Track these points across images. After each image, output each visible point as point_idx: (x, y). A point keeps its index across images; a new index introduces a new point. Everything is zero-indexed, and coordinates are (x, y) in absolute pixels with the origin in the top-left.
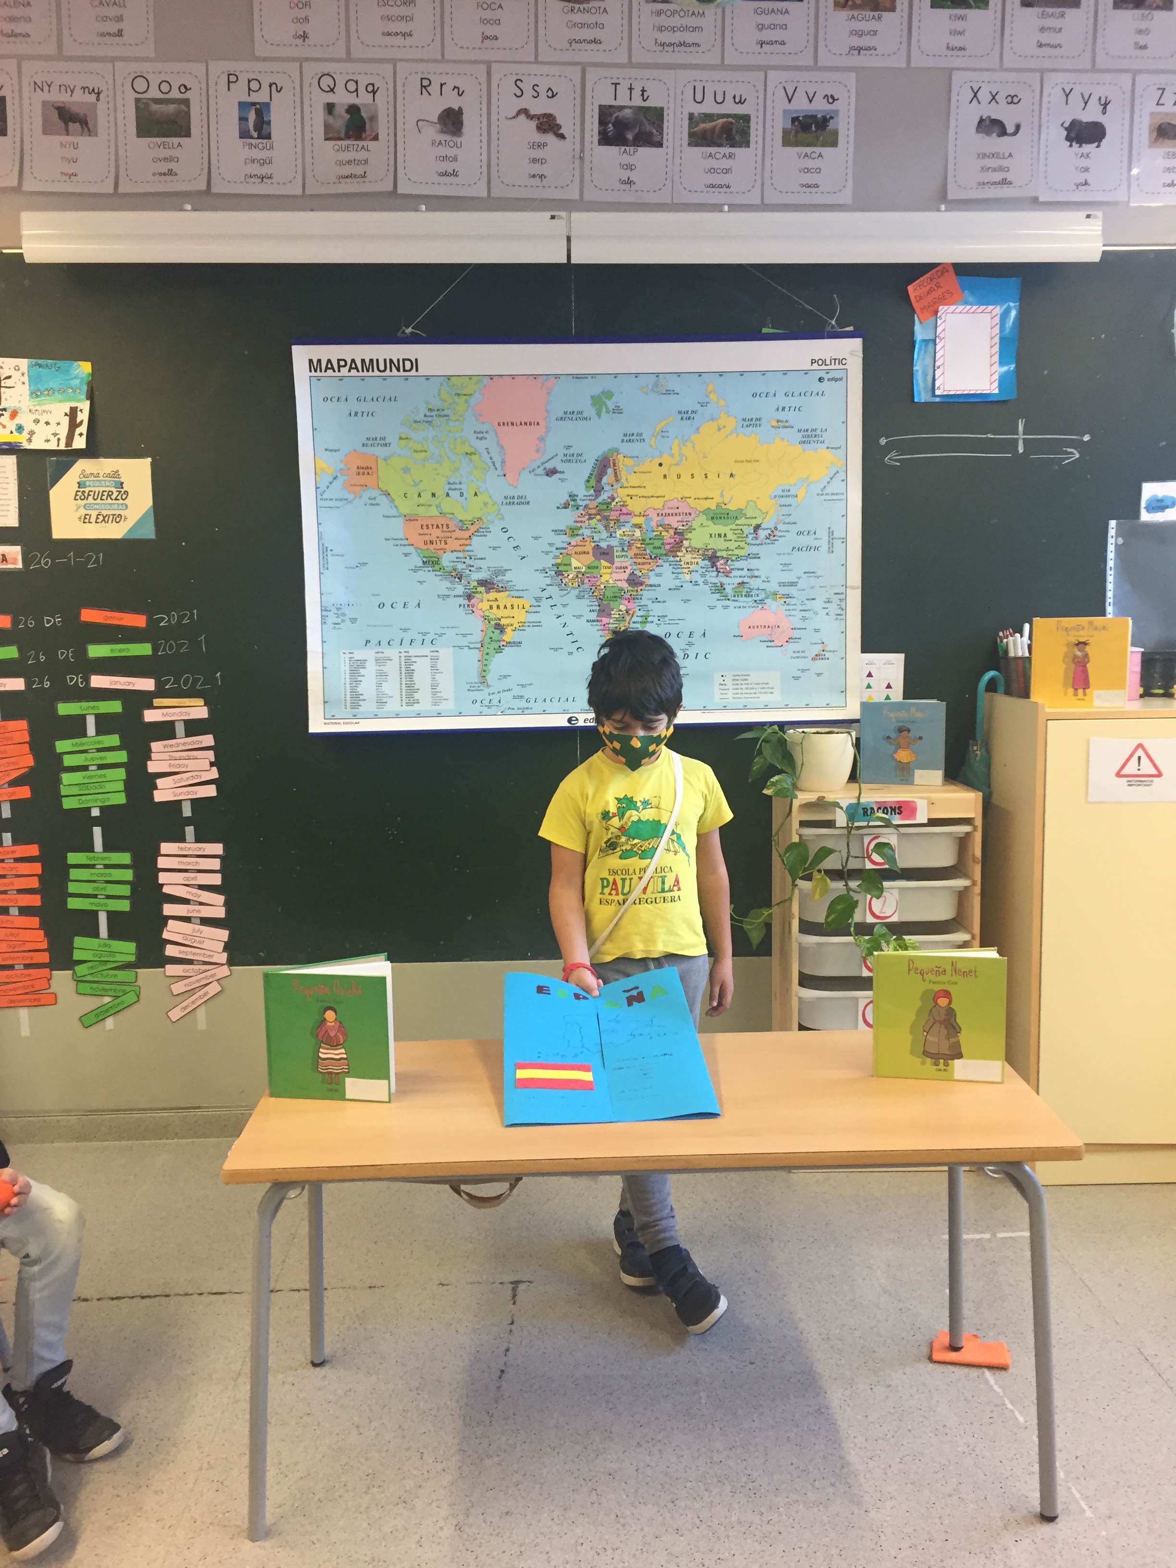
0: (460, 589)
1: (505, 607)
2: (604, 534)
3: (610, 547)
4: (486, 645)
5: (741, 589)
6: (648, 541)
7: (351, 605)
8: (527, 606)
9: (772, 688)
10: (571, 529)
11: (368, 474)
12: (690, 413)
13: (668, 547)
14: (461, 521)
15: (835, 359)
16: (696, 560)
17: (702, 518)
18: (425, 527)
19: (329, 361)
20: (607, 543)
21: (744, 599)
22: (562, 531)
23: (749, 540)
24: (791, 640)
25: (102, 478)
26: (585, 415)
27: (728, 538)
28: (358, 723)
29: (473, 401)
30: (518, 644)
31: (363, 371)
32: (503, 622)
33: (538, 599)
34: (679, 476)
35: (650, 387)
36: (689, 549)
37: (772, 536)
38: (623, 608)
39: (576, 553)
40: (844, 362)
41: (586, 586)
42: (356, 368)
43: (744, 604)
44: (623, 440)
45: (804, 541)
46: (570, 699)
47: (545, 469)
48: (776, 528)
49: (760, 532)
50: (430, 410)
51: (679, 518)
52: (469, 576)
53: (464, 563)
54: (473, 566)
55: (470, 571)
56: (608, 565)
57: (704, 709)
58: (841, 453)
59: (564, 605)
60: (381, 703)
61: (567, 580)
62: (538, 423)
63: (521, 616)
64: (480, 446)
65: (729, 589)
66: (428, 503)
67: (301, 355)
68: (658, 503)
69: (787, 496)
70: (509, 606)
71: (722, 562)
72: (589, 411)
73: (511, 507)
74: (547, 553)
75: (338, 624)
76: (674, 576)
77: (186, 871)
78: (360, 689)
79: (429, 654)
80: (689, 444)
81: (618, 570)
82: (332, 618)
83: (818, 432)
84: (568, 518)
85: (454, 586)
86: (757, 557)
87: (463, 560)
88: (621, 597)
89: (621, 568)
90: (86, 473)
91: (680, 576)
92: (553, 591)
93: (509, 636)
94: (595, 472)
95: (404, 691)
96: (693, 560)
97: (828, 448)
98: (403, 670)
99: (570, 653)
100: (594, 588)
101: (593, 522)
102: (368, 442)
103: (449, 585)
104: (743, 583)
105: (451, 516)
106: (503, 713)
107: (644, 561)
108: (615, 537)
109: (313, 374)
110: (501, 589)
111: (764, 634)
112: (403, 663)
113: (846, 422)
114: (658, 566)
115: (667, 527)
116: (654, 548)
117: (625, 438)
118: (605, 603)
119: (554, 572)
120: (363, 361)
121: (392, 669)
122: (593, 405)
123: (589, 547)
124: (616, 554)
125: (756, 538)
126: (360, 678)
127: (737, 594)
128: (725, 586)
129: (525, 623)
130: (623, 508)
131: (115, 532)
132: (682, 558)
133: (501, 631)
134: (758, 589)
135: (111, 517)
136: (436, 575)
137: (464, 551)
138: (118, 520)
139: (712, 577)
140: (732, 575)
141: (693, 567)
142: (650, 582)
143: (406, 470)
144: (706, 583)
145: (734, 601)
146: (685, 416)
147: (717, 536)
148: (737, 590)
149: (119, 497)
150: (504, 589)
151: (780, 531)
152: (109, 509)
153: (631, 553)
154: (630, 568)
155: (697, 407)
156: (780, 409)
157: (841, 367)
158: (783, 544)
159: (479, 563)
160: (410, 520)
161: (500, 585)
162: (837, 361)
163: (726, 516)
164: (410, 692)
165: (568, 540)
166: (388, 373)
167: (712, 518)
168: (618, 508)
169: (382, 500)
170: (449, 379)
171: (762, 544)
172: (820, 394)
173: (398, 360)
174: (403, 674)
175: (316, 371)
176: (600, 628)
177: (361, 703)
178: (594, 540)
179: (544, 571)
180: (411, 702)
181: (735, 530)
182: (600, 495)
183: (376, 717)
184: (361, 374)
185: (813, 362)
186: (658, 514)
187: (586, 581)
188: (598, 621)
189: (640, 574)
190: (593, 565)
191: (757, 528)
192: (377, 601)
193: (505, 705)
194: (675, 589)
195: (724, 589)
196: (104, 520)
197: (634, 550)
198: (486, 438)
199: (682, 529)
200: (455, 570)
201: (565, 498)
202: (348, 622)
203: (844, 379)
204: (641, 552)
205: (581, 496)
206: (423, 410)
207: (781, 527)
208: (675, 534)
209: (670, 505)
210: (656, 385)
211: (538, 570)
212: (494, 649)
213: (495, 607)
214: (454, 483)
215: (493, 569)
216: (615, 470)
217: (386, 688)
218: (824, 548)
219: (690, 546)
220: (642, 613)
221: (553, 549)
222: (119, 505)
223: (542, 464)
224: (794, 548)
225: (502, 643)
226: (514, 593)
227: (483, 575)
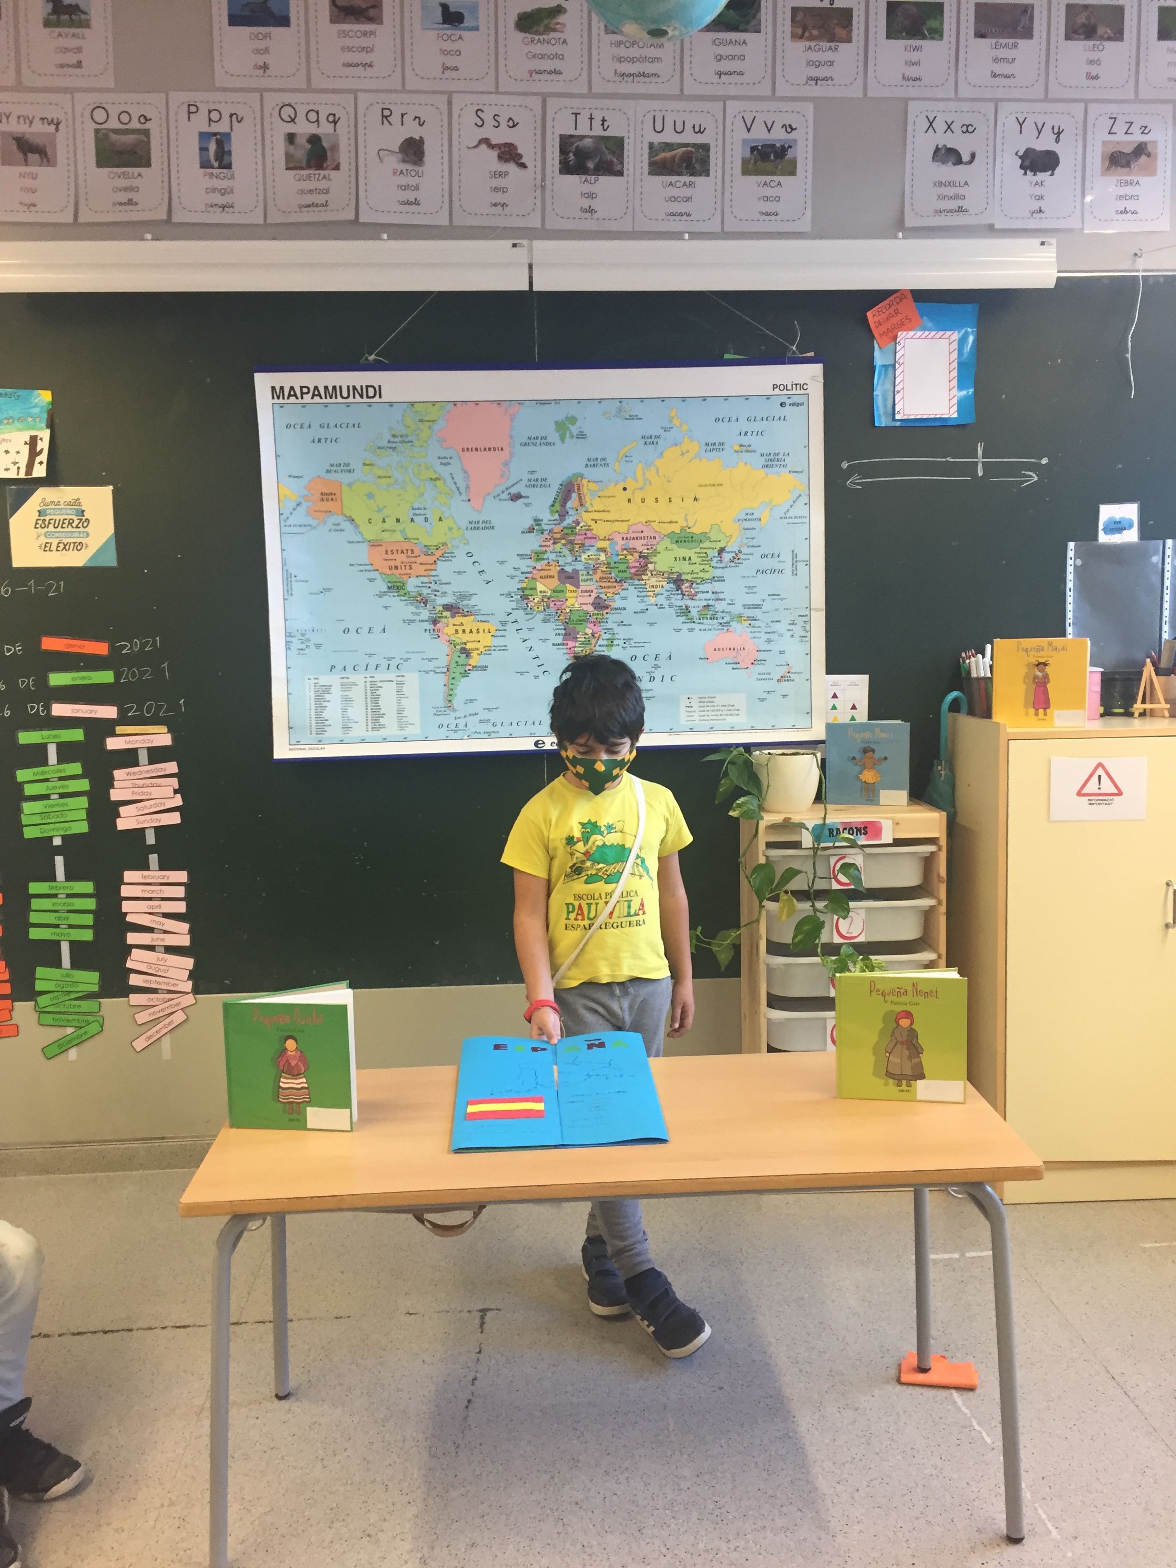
0: (425, 614)
1: (471, 631)
2: (570, 559)
3: (576, 572)
4: (452, 670)
5: (706, 612)
6: (613, 565)
7: (315, 630)
8: (493, 630)
9: (738, 710)
10: (536, 553)
11: (332, 499)
12: (653, 437)
13: (633, 571)
14: (426, 546)
15: (796, 385)
16: (661, 584)
17: (667, 542)
18: (389, 552)
19: (292, 388)
20: (573, 567)
21: (709, 621)
22: (527, 555)
23: (714, 563)
24: (756, 662)
25: (62, 506)
26: (549, 440)
27: (693, 561)
28: (324, 748)
29: (436, 427)
30: (484, 668)
31: (326, 398)
32: (469, 646)
33: (504, 623)
34: (643, 501)
35: (614, 413)
36: (654, 573)
37: (736, 559)
38: (589, 631)
39: (541, 577)
40: (805, 387)
41: (552, 610)
42: (320, 395)
43: (710, 627)
44: (587, 466)
45: (768, 563)
46: (537, 723)
47: (510, 494)
48: (740, 552)
49: (724, 555)
50: (394, 436)
51: (644, 542)
52: (434, 600)
53: (429, 587)
54: (438, 591)
55: (435, 595)
56: (575, 589)
57: (671, 731)
58: (804, 476)
59: (530, 629)
60: (346, 728)
61: (532, 604)
62: (502, 449)
63: (486, 640)
64: (444, 471)
65: (694, 613)
66: (392, 529)
67: (263, 382)
68: (623, 527)
69: (750, 520)
70: (474, 631)
71: (687, 585)
72: (554, 437)
73: (476, 531)
74: (512, 577)
75: (302, 650)
76: (639, 599)
77: (150, 899)
78: (326, 715)
79: (395, 679)
80: (653, 469)
81: (583, 594)
82: (296, 644)
83: (781, 456)
84: (533, 542)
85: (418, 611)
86: (721, 580)
87: (429, 585)
88: (587, 621)
89: (586, 591)
90: (47, 501)
91: (645, 599)
92: (519, 614)
93: (475, 660)
94: (560, 497)
95: (370, 716)
96: (658, 584)
97: (790, 472)
98: (369, 696)
99: (536, 677)
100: (559, 612)
101: (558, 547)
102: (332, 468)
103: (414, 610)
104: (708, 606)
105: (416, 541)
106: (469, 737)
107: (610, 584)
108: (581, 561)
109: (276, 401)
110: (466, 614)
111: (730, 656)
112: (369, 689)
113: (808, 446)
114: (623, 589)
115: (632, 551)
116: (619, 571)
117: (589, 463)
118: (571, 626)
119: (519, 597)
120: (326, 388)
121: (358, 694)
122: (557, 431)
123: (554, 571)
124: (581, 578)
125: (721, 561)
126: (325, 704)
127: (702, 616)
128: (690, 609)
129: (490, 647)
130: (588, 533)
131: (76, 559)
132: (647, 582)
133: (467, 656)
134: (723, 612)
135: (72, 545)
136: (401, 600)
137: (429, 576)
138: (79, 548)
139: (677, 601)
140: (697, 598)
141: (658, 590)
142: (616, 605)
143: (370, 496)
144: (670, 606)
145: (699, 623)
146: (649, 441)
147: (681, 559)
148: (703, 613)
149: (80, 525)
150: (469, 614)
151: (744, 554)
152: (70, 537)
153: (596, 577)
154: (595, 591)
155: (661, 432)
156: (743, 434)
157: (802, 392)
158: (748, 567)
159: (444, 588)
160: (374, 546)
161: (466, 610)
162: (798, 386)
163: (690, 539)
164: (376, 717)
165: (533, 564)
166: (351, 399)
167: (677, 542)
168: (583, 532)
169: (346, 525)
170: (412, 405)
171: (726, 567)
172: (782, 418)
173: (362, 387)
174: (369, 699)
175: (278, 398)
176: (565, 651)
177: (326, 728)
178: (560, 564)
179: (509, 595)
180: (377, 725)
181: (699, 553)
182: (564, 520)
183: (341, 742)
184: (324, 400)
185: (775, 387)
186: (623, 538)
187: (552, 605)
188: (563, 644)
189: (606, 598)
190: (559, 589)
191: (721, 551)
192: (343, 626)
193: (471, 729)
194: (640, 612)
195: (690, 612)
196: (65, 548)
197: (599, 574)
198: (450, 464)
199: (648, 553)
200: (420, 595)
201: (529, 523)
202: (313, 647)
203: (806, 404)
204: (606, 576)
205: (545, 521)
206: (387, 436)
207: (745, 550)
208: (640, 557)
209: (635, 528)
210: (620, 410)
211: (503, 595)
212: (461, 673)
213: (460, 631)
214: (419, 509)
215: (459, 594)
216: (580, 494)
217: (351, 713)
218: (788, 570)
219: (655, 570)
220: (608, 636)
221: (518, 573)
222: (80, 532)
223: (507, 489)
224: (758, 571)
225: (468, 668)
226: (480, 618)
227: (449, 600)
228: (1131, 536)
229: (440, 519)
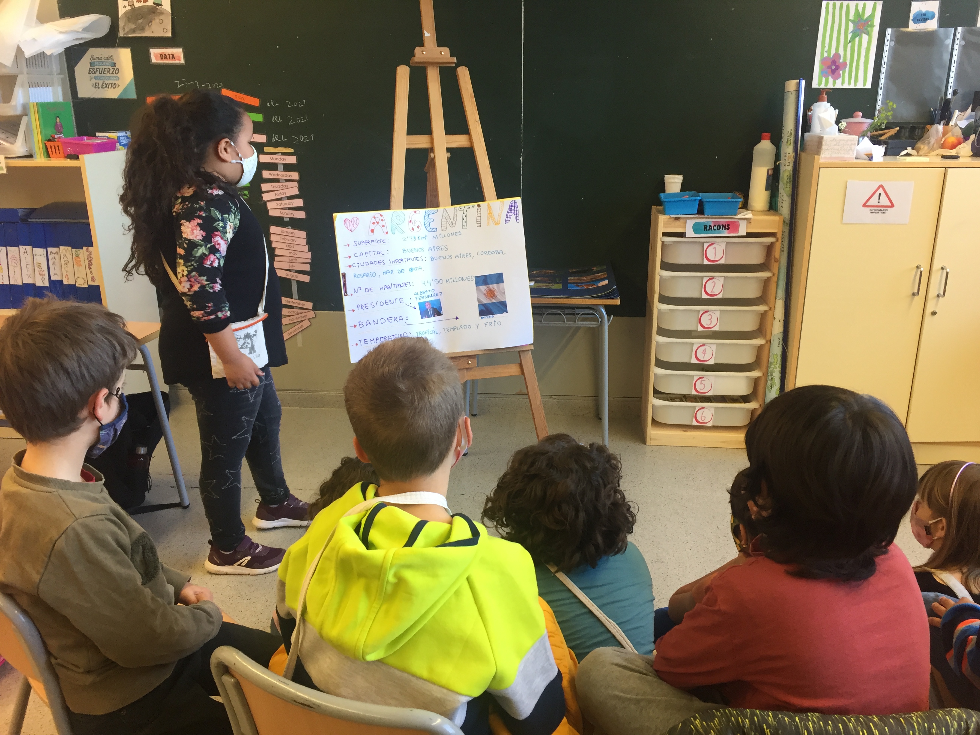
25: (103, 60)
90: (94, 57)
131: (113, 94)
135: (110, 85)
138: (114, 86)
149: (114, 72)
152: (109, 80)
196: (106, 86)
222: (114, 77)
228: (932, 25)
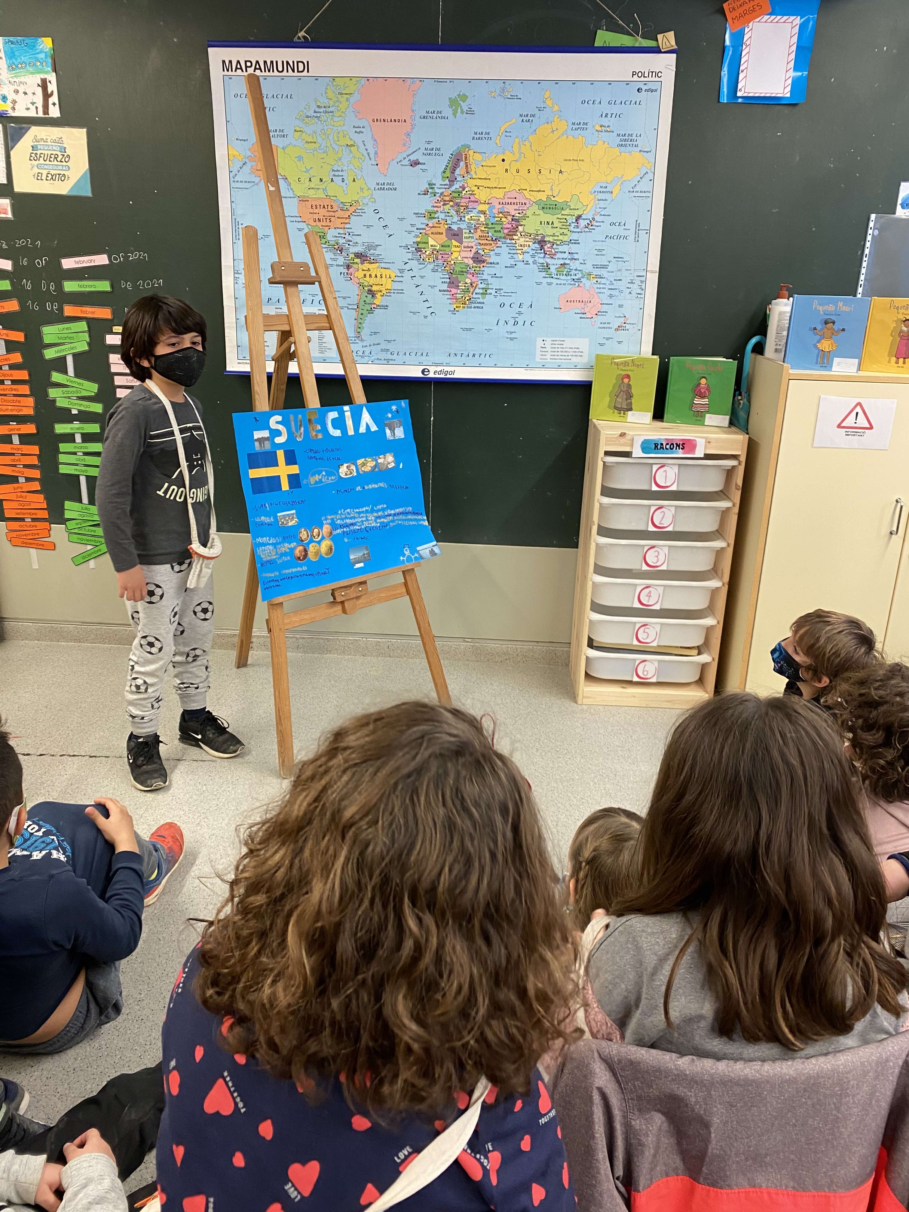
0: (341, 260)
1: (376, 276)
2: (456, 219)
3: (460, 230)
4: (361, 307)
5: (562, 269)
6: (490, 226)
8: (393, 276)
9: (582, 351)
10: (429, 213)
12: (530, 116)
13: (506, 231)
14: (342, 203)
15: (652, 72)
16: (528, 243)
17: (535, 208)
18: (314, 207)
19: (238, 62)
20: (458, 226)
21: (564, 277)
22: (422, 214)
23: (571, 228)
24: (599, 313)
26: (444, 114)
27: (555, 225)
29: (353, 100)
30: (386, 307)
31: (265, 71)
32: (374, 288)
33: (401, 271)
34: (518, 171)
35: (498, 91)
36: (523, 234)
37: (590, 225)
38: (468, 281)
39: (432, 233)
40: (660, 75)
41: (440, 262)
42: (260, 69)
43: (565, 282)
44: (473, 138)
45: (616, 230)
46: (425, 354)
47: (410, 160)
48: (594, 219)
49: (581, 221)
50: (319, 107)
51: (516, 207)
52: (348, 249)
53: (344, 238)
54: (351, 241)
55: (349, 245)
56: (459, 245)
57: (528, 366)
58: (651, 156)
59: (422, 277)
61: (425, 256)
62: (405, 121)
64: (358, 138)
65: (553, 269)
66: (317, 187)
67: (216, 56)
68: (499, 194)
69: (603, 192)
70: (379, 276)
71: (549, 245)
72: (447, 112)
73: (382, 192)
74: (409, 232)
76: (510, 256)
80: (527, 144)
81: (465, 249)
83: (634, 137)
84: (427, 204)
86: (576, 242)
87: (344, 236)
88: (467, 272)
89: (468, 247)
91: (515, 256)
92: (414, 264)
93: (378, 300)
94: (450, 165)
96: (526, 243)
97: (640, 151)
99: (425, 316)
100: (445, 263)
101: (447, 208)
103: (333, 256)
104: (565, 264)
105: (334, 198)
106: (371, 362)
107: (487, 242)
108: (465, 221)
109: (226, 73)
110: (373, 261)
111: (579, 306)
113: (657, 129)
114: (498, 247)
115: (506, 214)
116: (495, 231)
117: (476, 136)
118: (454, 276)
119: (414, 249)
120: (265, 62)
122: (451, 106)
123: (443, 228)
124: (464, 235)
125: (577, 227)
127: (559, 272)
128: (550, 266)
129: (391, 290)
130: (472, 197)
132: (517, 241)
133: (373, 296)
134: (576, 270)
137: (344, 228)
139: (540, 258)
140: (556, 257)
141: (525, 249)
142: (491, 260)
143: (300, 158)
144: (534, 262)
145: (556, 278)
146: (525, 119)
147: (546, 223)
148: (560, 270)
150: (375, 262)
151: (597, 222)
153: (476, 236)
154: (475, 247)
155: (536, 111)
156: (604, 115)
157: (657, 79)
158: (598, 234)
159: (356, 239)
160: (302, 201)
161: (372, 258)
162: (654, 73)
163: (554, 207)
165: (426, 221)
166: (285, 73)
167: (543, 208)
168: (468, 196)
170: (334, 80)
171: (581, 232)
172: (638, 102)
173: (293, 62)
175: (228, 70)
176: (449, 296)
178: (448, 222)
179: (407, 247)
181: (561, 219)
182: (453, 185)
184: (263, 74)
185: (634, 73)
186: (499, 203)
187: (440, 257)
188: (448, 291)
189: (483, 253)
190: (446, 244)
191: (579, 218)
193: (373, 355)
194: (510, 267)
195: (549, 268)
197: (479, 233)
198: (363, 133)
199: (519, 217)
200: (337, 244)
201: (425, 186)
203: (659, 91)
204: (485, 235)
205: (438, 185)
206: (313, 107)
207: (597, 218)
208: (512, 220)
209: (509, 195)
210: (503, 90)
211: (402, 246)
212: (368, 310)
213: (368, 276)
214: (338, 171)
215: (367, 244)
216: (466, 163)
218: (632, 238)
219: (524, 231)
220: (483, 286)
221: (414, 229)
223: (408, 156)
224: (607, 236)
225: (373, 306)
226: (383, 265)
227: (359, 249)
229: (354, 180)
